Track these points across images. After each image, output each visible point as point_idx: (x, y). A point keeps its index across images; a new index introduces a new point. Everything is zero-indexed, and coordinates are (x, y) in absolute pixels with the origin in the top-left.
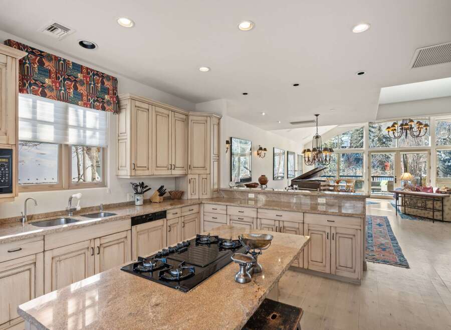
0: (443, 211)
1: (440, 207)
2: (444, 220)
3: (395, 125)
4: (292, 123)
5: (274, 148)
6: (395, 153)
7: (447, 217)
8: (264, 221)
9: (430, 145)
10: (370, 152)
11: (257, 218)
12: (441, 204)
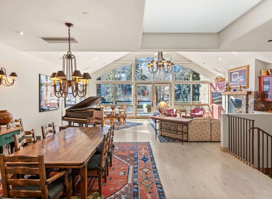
0: (187, 133)
1: (185, 130)
2: (189, 140)
3: (154, 62)
5: (40, 75)
6: (152, 85)
7: (190, 138)
9: (171, 80)
10: (136, 84)
12: (186, 128)
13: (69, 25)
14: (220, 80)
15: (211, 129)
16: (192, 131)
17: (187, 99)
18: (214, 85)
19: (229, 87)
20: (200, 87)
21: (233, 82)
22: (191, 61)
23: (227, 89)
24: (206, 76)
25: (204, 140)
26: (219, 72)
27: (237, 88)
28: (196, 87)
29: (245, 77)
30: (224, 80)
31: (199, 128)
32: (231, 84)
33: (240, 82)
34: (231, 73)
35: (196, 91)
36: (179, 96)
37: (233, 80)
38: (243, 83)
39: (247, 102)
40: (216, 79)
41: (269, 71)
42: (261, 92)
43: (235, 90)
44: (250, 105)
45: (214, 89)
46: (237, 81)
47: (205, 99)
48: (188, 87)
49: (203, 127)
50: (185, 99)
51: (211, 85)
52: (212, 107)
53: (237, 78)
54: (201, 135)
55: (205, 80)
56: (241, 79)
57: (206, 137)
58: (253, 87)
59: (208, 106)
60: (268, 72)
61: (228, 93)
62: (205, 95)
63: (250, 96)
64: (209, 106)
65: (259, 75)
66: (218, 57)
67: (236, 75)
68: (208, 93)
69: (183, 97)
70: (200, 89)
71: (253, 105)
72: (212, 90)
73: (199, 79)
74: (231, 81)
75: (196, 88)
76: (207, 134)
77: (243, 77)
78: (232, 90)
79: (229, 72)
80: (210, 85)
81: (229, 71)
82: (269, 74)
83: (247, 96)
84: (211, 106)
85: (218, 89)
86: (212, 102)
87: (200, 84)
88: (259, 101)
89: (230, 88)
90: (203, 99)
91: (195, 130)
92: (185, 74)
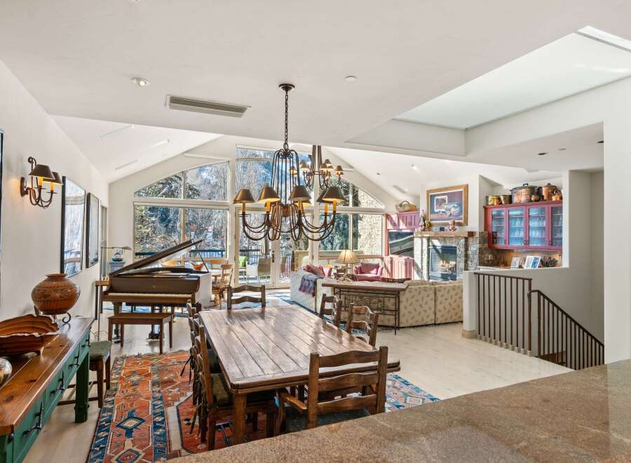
0: (398, 311)
2: (401, 326)
7: (404, 321)
14: (407, 208)
15: (435, 301)
16: (405, 307)
17: (332, 244)
18: (394, 217)
19: (429, 223)
20: (361, 219)
21: (437, 213)
22: (352, 167)
23: (425, 226)
25: (424, 323)
26: (403, 192)
27: (448, 224)
29: (460, 205)
30: (415, 208)
31: (417, 301)
32: (431, 216)
33: (451, 215)
34: (432, 197)
37: (436, 211)
38: (456, 216)
39: (466, 250)
40: (399, 207)
41: (502, 198)
42: (489, 234)
43: (442, 229)
44: (471, 256)
45: (394, 225)
46: (443, 212)
47: (372, 246)
49: (423, 299)
51: (388, 216)
52: (391, 262)
53: (446, 207)
54: (420, 313)
55: (373, 207)
56: (453, 210)
57: (428, 316)
58: (475, 224)
59: (379, 260)
60: (499, 199)
61: (427, 234)
62: (373, 236)
63: (470, 240)
64: (382, 258)
65: (484, 203)
66: (413, 165)
67: (444, 201)
68: (380, 233)
70: (359, 224)
71: (477, 257)
72: (390, 227)
73: (357, 204)
74: (433, 212)
76: (428, 310)
77: (456, 205)
78: (435, 229)
79: (428, 195)
80: (384, 218)
81: (428, 192)
82: (501, 203)
83: (466, 239)
84: (387, 259)
85: (402, 226)
87: (361, 215)
88: (486, 249)
89: (431, 225)
90: (367, 246)
91: (411, 304)
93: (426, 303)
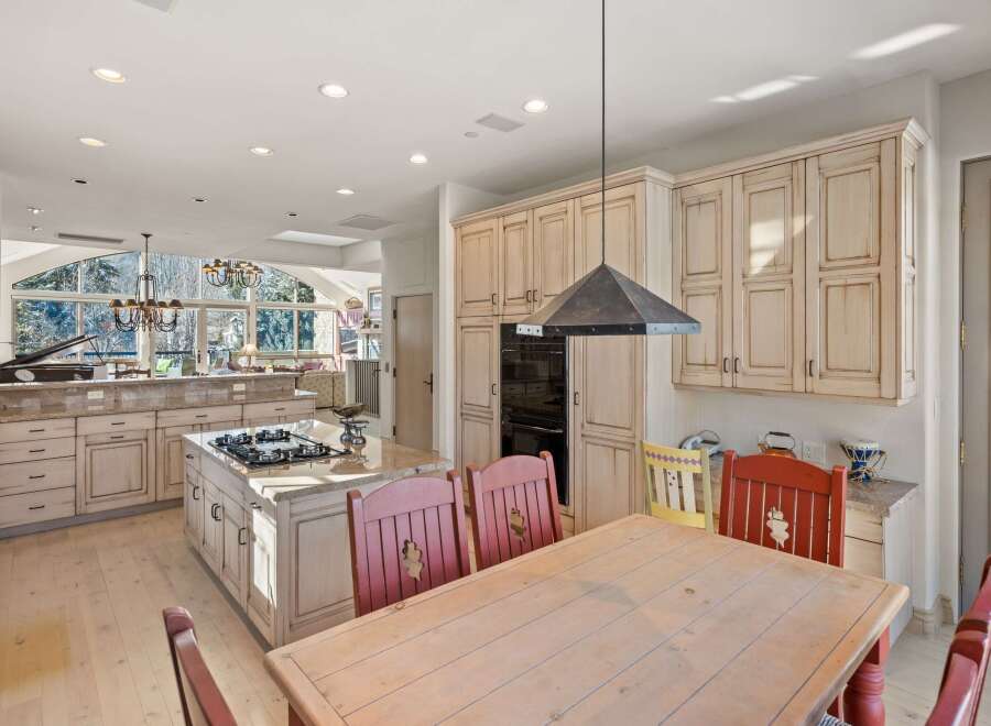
4: (61, 235)
6: (196, 310)
8: (169, 432)
9: (248, 300)
11: (156, 428)
13: (147, 236)
14: (354, 305)
15: (333, 387)
17: (284, 344)
18: (344, 314)
19: (369, 320)
20: (316, 317)
21: (374, 311)
23: (365, 323)
24: (327, 295)
26: (352, 289)
28: (305, 316)
30: (359, 305)
32: (371, 314)
34: (371, 295)
35: (307, 326)
36: (264, 337)
37: (374, 308)
40: (347, 303)
43: (376, 326)
45: (344, 322)
47: (325, 345)
48: (286, 316)
50: (281, 346)
51: (339, 313)
52: (341, 361)
53: (380, 305)
55: (326, 303)
59: (331, 360)
61: (367, 331)
62: (326, 334)
64: (333, 358)
68: (332, 331)
69: (273, 341)
70: (314, 322)
72: (341, 325)
73: (312, 299)
74: (372, 310)
75: (307, 318)
78: (372, 326)
79: (368, 292)
80: (335, 315)
81: (369, 289)
84: (337, 358)
85: (351, 324)
86: (341, 349)
87: (316, 312)
89: (370, 323)
90: (322, 345)
92: (281, 284)
93: (324, 389)
